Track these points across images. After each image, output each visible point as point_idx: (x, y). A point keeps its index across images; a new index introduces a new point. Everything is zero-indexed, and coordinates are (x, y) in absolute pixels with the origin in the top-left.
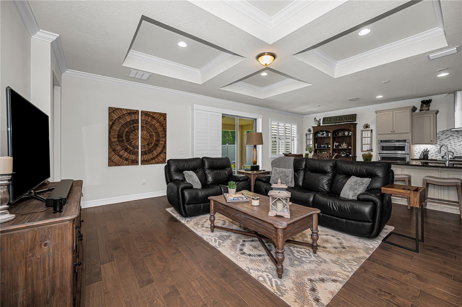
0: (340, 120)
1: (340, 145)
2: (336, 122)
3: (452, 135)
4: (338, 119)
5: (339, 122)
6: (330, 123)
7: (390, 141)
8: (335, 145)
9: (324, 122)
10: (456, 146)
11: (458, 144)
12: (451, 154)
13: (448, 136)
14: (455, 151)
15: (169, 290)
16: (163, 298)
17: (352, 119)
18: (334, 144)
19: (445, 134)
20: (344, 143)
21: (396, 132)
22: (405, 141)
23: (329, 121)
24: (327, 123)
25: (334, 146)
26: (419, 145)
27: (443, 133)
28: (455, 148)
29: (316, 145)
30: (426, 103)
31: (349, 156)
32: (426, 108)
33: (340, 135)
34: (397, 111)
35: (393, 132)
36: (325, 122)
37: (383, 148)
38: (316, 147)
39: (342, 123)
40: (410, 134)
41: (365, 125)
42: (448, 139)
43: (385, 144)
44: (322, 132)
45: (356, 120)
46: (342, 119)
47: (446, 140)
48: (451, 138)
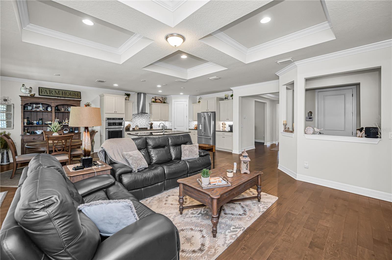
2: (59, 96)
3: (136, 116)
4: (61, 93)
5: (63, 96)
6: (50, 95)
7: (114, 119)
9: (40, 92)
13: (135, 116)
15: (315, 249)
16: (324, 249)
17: (77, 96)
18: (56, 120)
20: (67, 119)
21: (117, 113)
22: (122, 119)
24: (45, 95)
28: (137, 123)
29: (26, 120)
30: (128, 95)
31: (74, 132)
32: (128, 99)
34: (118, 98)
35: (115, 113)
37: (110, 124)
38: (25, 124)
39: (66, 98)
40: (125, 115)
43: (112, 121)
44: (35, 105)
45: (80, 97)
46: (65, 94)
47: (134, 119)
48: (136, 118)
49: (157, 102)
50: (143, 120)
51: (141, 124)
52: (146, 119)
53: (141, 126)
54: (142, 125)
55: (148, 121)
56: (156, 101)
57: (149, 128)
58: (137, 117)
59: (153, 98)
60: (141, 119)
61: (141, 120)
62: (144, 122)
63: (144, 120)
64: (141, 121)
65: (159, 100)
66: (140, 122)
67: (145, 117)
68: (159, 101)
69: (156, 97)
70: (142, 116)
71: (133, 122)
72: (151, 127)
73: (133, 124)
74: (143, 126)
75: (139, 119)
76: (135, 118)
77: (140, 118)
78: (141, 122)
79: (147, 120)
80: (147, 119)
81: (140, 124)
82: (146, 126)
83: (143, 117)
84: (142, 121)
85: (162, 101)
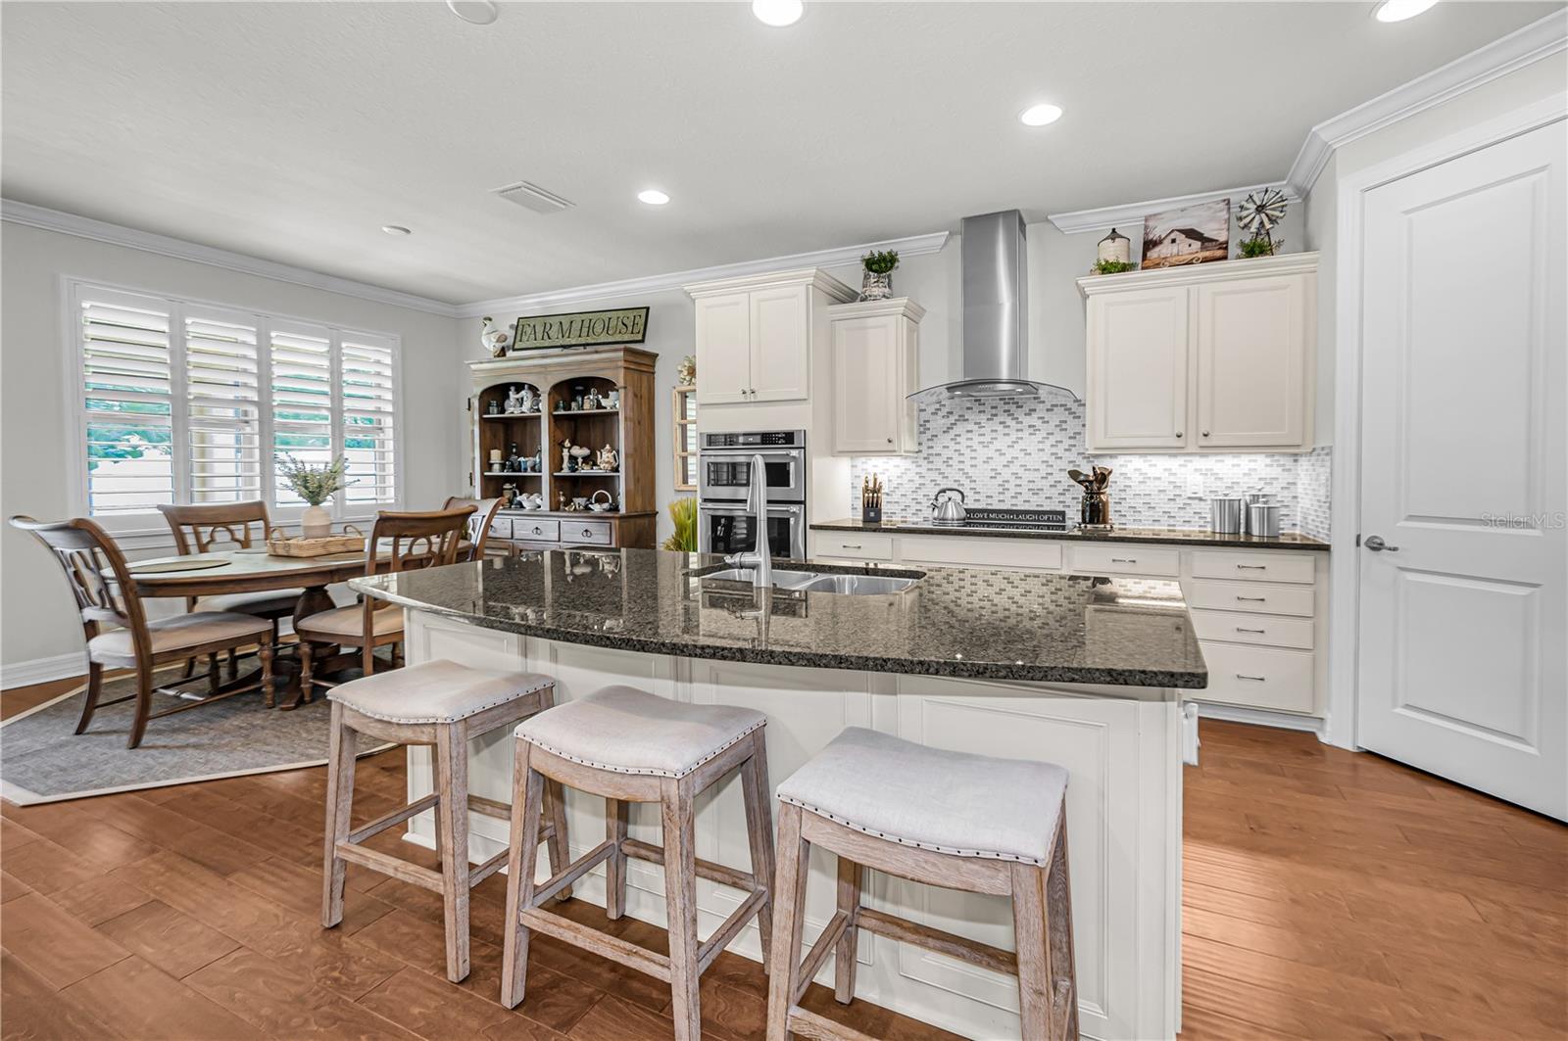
0: (584, 333)
1: (590, 460)
2: (567, 342)
3: (962, 418)
4: (576, 326)
5: (582, 340)
8: (573, 459)
9: (519, 338)
10: (974, 462)
11: (982, 453)
12: (957, 497)
13: (952, 419)
14: (973, 485)
17: (630, 329)
18: (565, 451)
19: (945, 410)
21: (759, 396)
22: (788, 438)
23: (539, 336)
24: (528, 345)
25: (566, 464)
26: (863, 459)
27: (938, 406)
28: (971, 471)
29: (496, 455)
30: (881, 265)
32: (876, 291)
33: (587, 406)
34: (764, 294)
35: (750, 396)
36: (525, 338)
38: (496, 467)
40: (808, 407)
41: (687, 364)
42: (952, 433)
45: (644, 335)
46: (591, 329)
47: (945, 439)
48: (960, 428)
49: (1157, 265)
50: (1021, 445)
51: (1006, 474)
52: (1052, 440)
53: (1008, 494)
54: (1013, 491)
55: (1072, 456)
56: (1153, 254)
57: (1074, 516)
58: (971, 426)
59: (1114, 235)
60: (1008, 440)
61: (1002, 443)
62: (1035, 460)
63: (1030, 442)
64: (1008, 457)
65: (1191, 234)
66: (998, 462)
67: (1038, 423)
68: (1189, 248)
69: (1151, 224)
70: (1019, 414)
71: (938, 462)
72: (1095, 512)
73: (934, 475)
74: (1021, 499)
75: (987, 439)
76: (957, 430)
77: (1000, 428)
78: (1004, 460)
79: (1067, 443)
80: (1058, 436)
81: (999, 480)
82: (1054, 492)
83: (1027, 421)
84: (1010, 454)
85: (1224, 246)
